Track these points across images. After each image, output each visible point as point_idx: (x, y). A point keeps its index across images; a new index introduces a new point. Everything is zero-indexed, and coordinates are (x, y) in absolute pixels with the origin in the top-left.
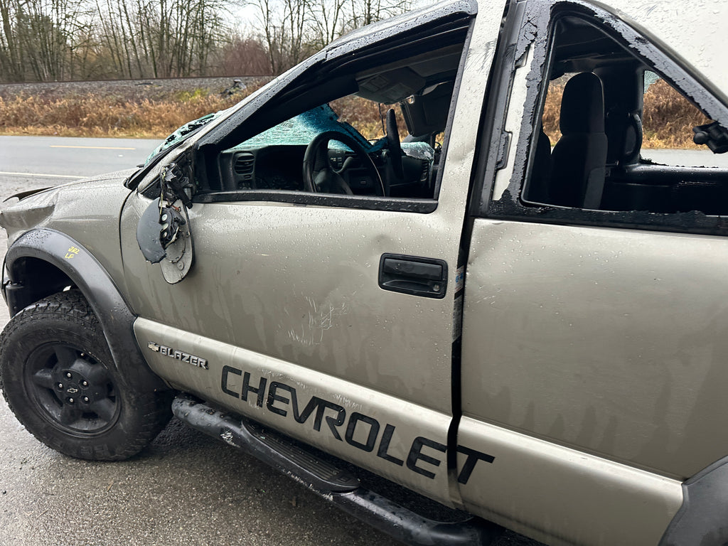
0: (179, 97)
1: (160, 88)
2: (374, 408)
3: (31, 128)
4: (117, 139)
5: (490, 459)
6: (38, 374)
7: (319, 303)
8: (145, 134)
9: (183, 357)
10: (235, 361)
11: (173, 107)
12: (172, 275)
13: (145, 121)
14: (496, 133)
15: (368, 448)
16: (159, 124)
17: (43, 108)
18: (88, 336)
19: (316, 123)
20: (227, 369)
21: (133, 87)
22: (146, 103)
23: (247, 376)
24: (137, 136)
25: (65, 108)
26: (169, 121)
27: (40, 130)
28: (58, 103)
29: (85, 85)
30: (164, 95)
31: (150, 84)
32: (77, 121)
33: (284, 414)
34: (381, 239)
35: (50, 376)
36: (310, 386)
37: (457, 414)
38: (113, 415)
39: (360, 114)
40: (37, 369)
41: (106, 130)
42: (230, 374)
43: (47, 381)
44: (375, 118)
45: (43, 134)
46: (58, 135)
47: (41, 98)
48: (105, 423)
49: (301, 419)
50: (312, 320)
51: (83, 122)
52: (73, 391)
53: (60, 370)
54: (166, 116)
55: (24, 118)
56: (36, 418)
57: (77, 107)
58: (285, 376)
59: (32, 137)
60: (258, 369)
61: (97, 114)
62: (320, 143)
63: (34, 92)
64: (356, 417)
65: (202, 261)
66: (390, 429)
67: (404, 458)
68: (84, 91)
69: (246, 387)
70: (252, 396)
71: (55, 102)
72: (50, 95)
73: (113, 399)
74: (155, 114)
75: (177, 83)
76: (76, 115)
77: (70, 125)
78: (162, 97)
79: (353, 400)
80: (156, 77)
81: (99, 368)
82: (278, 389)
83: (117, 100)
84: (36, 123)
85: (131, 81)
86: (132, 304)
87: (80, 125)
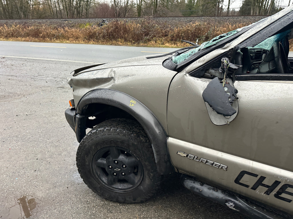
0: (80, 26)
1: (71, 22)
3: (19, 38)
4: (55, 43)
6: (99, 161)
8: (68, 41)
10: (253, 169)
11: (78, 31)
13: (66, 36)
16: (72, 37)
17: (23, 30)
18: (133, 144)
20: (244, 172)
21: (60, 21)
22: (67, 29)
23: (263, 177)
24: (64, 42)
25: (33, 30)
26: (76, 36)
27: (23, 39)
28: (30, 28)
29: (40, 21)
30: (74, 25)
31: (67, 20)
32: (38, 35)
33: (289, 201)
35: (105, 162)
38: (137, 182)
39: (157, 34)
40: (99, 158)
41: (51, 39)
42: (246, 175)
43: (103, 164)
44: (163, 36)
45: (24, 41)
46: (31, 41)
47: (22, 26)
48: (131, 186)
51: (40, 36)
52: (117, 170)
53: (111, 159)
54: (75, 34)
55: (16, 34)
57: (38, 30)
59: (20, 42)
60: (274, 176)
61: (46, 33)
63: (20, 23)
68: (39, 23)
69: (259, 184)
70: (263, 188)
71: (28, 27)
72: (26, 24)
74: (70, 33)
75: (79, 20)
76: (38, 33)
77: (36, 37)
78: (73, 26)
80: (68, 17)
81: (133, 159)
82: (289, 188)
83: (54, 27)
84: (21, 36)
85: (59, 19)
86: (166, 131)
87: (39, 37)
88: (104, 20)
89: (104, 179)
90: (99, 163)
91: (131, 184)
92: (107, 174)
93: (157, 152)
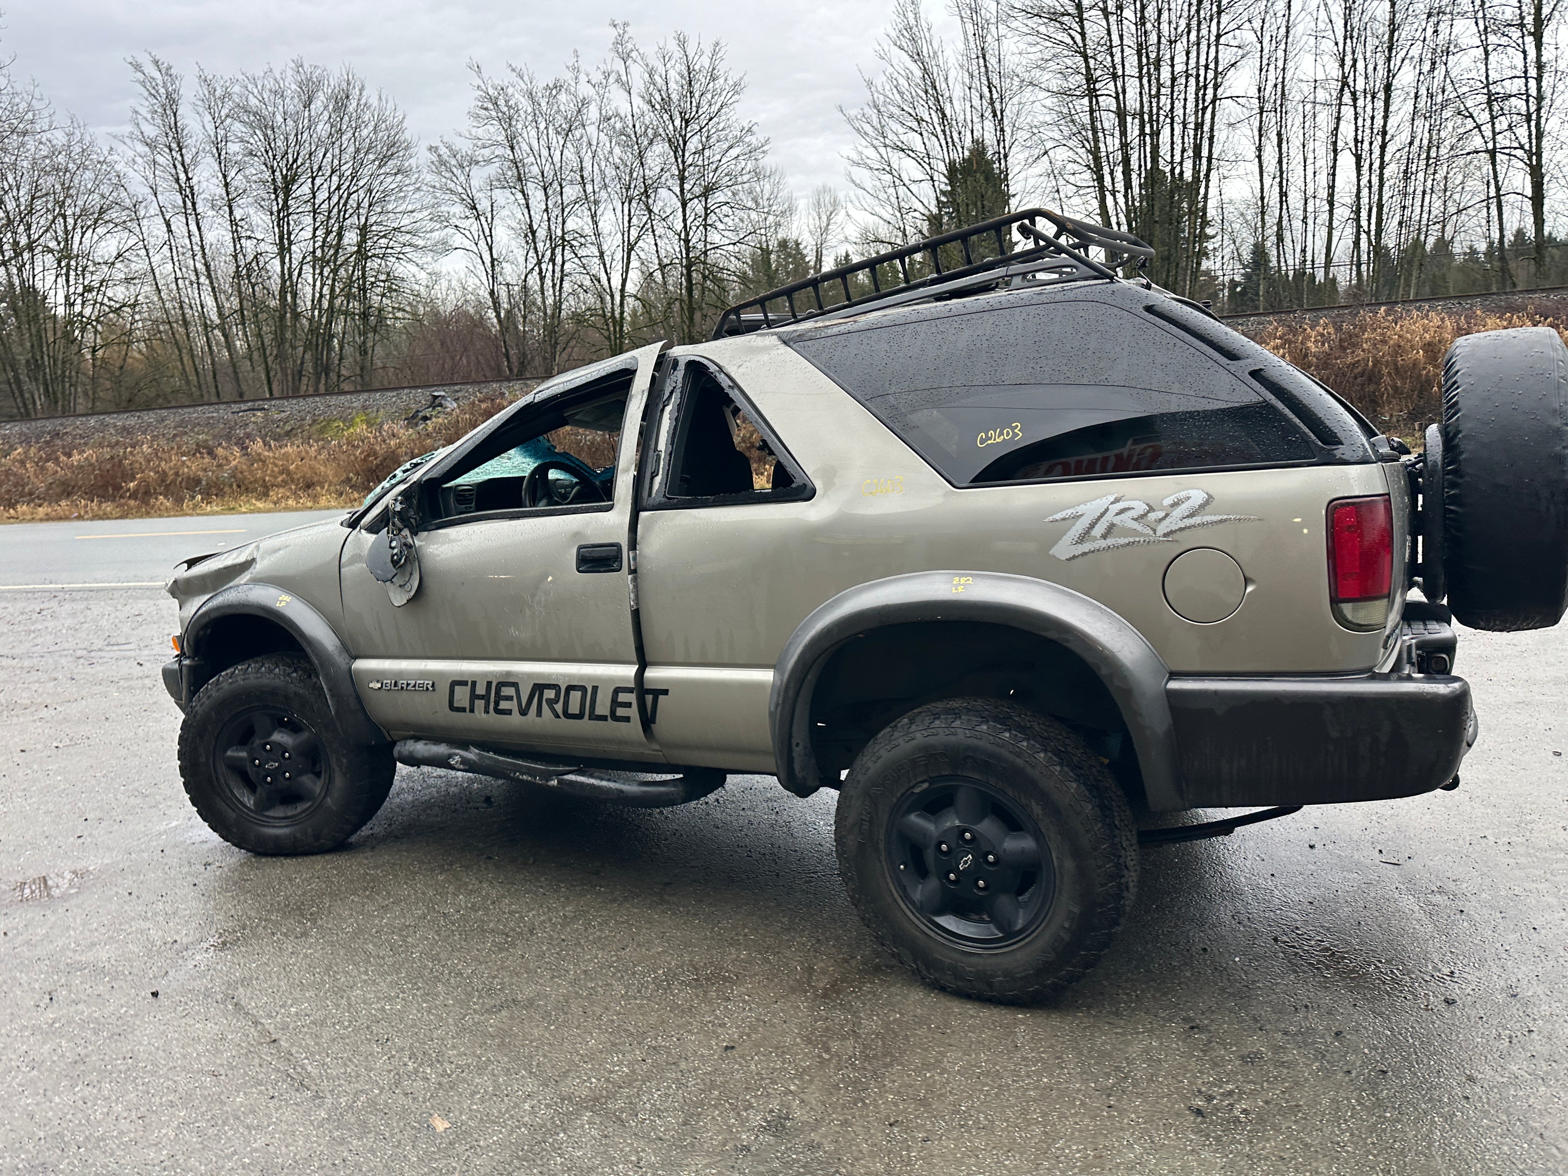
0: (322, 431)
1: (283, 415)
2: (581, 677)
3: (22, 508)
4: (200, 518)
5: (665, 692)
6: (229, 753)
7: (533, 596)
8: (260, 505)
9: (408, 685)
10: (462, 673)
11: (313, 451)
12: (399, 599)
13: (256, 481)
14: (651, 452)
15: (580, 716)
16: (284, 484)
17: (43, 468)
18: (296, 693)
19: (534, 453)
20: (455, 684)
21: (228, 416)
22: (257, 446)
23: (474, 683)
24: (244, 510)
25: (91, 465)
26: (304, 477)
27: (42, 511)
28: (76, 457)
29: (130, 420)
30: (292, 429)
31: (264, 409)
32: (117, 488)
33: (509, 712)
34: (577, 535)
35: (244, 754)
36: (530, 675)
37: (643, 665)
38: (318, 791)
40: (228, 746)
41: (179, 501)
42: (457, 687)
43: (240, 759)
45: (48, 518)
46: (80, 518)
47: (40, 450)
48: (309, 804)
49: (524, 712)
50: (528, 613)
51: (129, 490)
52: (271, 767)
53: (258, 742)
54: (297, 468)
56: (223, 807)
57: (117, 462)
58: (508, 674)
59: (29, 526)
60: (484, 674)
61: (157, 472)
62: (541, 472)
63: (26, 440)
64: (570, 688)
65: (428, 582)
66: (595, 689)
67: (607, 712)
68: (126, 430)
69: (474, 696)
70: (480, 704)
71: (69, 455)
72: (58, 442)
73: (318, 775)
74: (276, 465)
75: (316, 404)
76: (114, 477)
77: (104, 497)
78: (288, 434)
79: (564, 676)
80: (271, 393)
81: (305, 735)
82: (503, 689)
83: (197, 445)
84: (32, 497)
85: (223, 407)
86: (350, 646)
87: (121, 497)
88: (436, 394)
89: (246, 799)
90: (231, 757)
91: (309, 800)
92: (252, 787)
93: (330, 690)
